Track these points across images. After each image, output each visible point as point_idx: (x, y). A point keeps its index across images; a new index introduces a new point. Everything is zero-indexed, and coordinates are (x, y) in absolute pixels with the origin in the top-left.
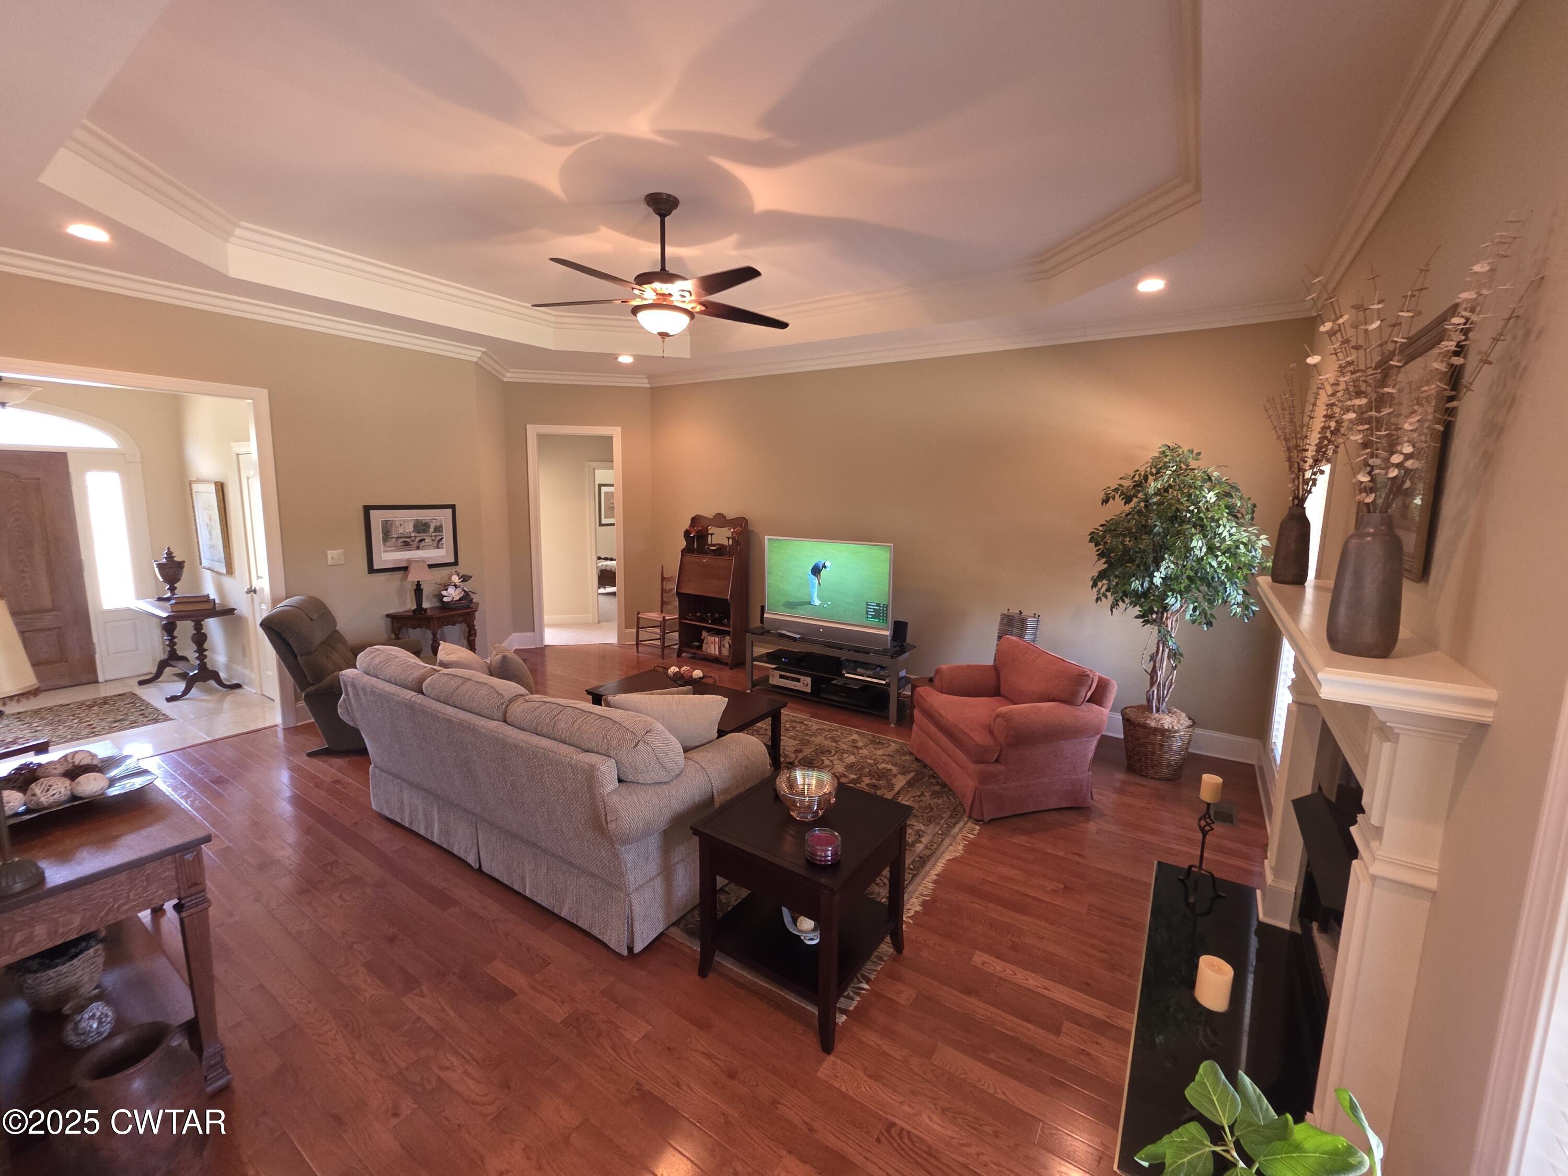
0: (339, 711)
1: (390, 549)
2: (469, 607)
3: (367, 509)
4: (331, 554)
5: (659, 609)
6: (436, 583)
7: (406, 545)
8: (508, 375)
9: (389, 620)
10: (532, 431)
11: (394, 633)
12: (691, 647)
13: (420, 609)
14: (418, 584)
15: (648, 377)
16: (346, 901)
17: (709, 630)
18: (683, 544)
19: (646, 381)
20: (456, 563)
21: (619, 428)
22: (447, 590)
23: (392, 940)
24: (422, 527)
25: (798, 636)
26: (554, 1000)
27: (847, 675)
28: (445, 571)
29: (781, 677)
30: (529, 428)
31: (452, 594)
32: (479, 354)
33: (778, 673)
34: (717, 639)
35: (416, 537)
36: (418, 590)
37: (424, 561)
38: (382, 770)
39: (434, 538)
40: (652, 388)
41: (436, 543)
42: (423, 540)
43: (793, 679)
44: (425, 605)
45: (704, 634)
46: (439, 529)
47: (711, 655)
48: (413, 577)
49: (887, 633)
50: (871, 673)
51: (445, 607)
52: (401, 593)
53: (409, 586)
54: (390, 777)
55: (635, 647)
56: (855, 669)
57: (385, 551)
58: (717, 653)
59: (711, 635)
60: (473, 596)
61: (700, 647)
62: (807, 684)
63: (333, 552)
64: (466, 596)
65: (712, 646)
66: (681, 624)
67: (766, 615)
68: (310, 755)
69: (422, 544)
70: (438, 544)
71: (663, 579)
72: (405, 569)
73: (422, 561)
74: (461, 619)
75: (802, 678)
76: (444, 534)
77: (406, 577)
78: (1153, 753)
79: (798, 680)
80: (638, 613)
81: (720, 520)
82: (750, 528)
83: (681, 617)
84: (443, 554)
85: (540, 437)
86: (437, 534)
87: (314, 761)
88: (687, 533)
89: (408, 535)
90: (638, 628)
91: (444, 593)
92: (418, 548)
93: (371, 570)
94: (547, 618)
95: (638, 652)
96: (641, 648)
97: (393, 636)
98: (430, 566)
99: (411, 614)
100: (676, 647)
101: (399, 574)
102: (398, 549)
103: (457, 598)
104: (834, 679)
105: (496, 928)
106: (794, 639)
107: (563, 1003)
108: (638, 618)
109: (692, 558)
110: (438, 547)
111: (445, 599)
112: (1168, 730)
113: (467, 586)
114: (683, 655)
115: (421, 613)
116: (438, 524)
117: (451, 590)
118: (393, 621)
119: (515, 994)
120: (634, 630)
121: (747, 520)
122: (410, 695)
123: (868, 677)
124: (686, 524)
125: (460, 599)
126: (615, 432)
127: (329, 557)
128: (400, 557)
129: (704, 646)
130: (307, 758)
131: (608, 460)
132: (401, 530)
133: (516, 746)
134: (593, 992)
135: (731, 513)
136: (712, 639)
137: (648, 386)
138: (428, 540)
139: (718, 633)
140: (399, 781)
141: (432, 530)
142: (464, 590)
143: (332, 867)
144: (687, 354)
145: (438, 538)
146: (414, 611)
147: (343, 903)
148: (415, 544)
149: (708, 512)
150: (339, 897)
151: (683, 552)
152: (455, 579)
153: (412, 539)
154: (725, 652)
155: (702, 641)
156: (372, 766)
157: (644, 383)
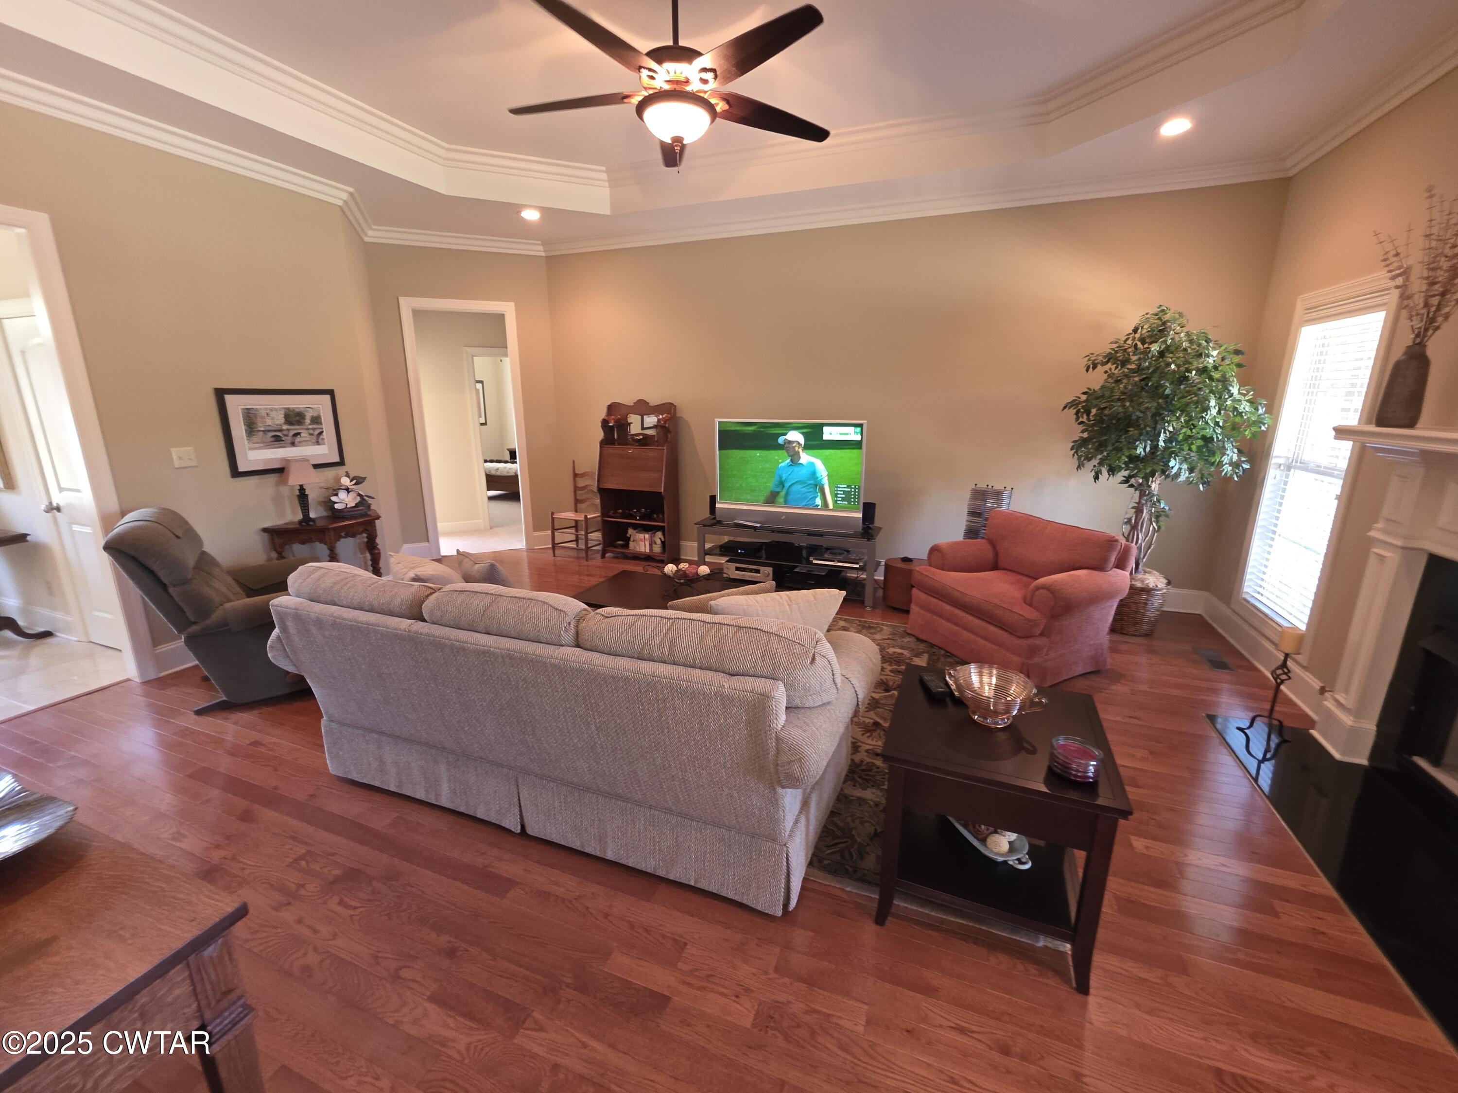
0: (270, 655)
1: (257, 445)
2: (366, 515)
3: (220, 394)
4: (175, 452)
5: (573, 507)
6: (321, 488)
7: (277, 440)
8: (370, 233)
9: (266, 535)
10: (407, 305)
11: (276, 550)
12: (615, 547)
13: (306, 519)
14: (302, 489)
15: (544, 244)
16: (355, 908)
17: (635, 527)
18: (600, 435)
19: (541, 248)
20: (341, 463)
21: (512, 304)
22: (337, 495)
23: (451, 953)
24: (294, 418)
25: (758, 525)
26: (723, 995)
27: (815, 562)
28: (330, 473)
29: (738, 569)
30: (403, 301)
31: (345, 500)
32: (345, 196)
33: (733, 566)
34: (647, 536)
35: (288, 430)
36: (302, 496)
37: (307, 460)
38: (342, 724)
39: (311, 432)
40: (548, 258)
41: (314, 438)
42: (299, 434)
43: (751, 571)
44: (312, 515)
45: (631, 531)
46: (316, 420)
47: (641, 554)
48: (295, 479)
49: (860, 515)
50: (840, 557)
51: (336, 515)
52: (277, 500)
53: (288, 491)
54: (360, 732)
55: (551, 552)
56: (822, 555)
57: (250, 449)
58: (648, 550)
59: (639, 532)
60: (370, 501)
61: (627, 546)
62: (769, 574)
63: (178, 449)
64: (363, 502)
65: (642, 544)
66: (604, 522)
67: (717, 505)
68: (199, 713)
69: (298, 439)
70: (318, 438)
71: (576, 475)
72: (280, 471)
73: (305, 460)
74: (361, 529)
75: (762, 568)
76: (324, 426)
77: (284, 481)
78: (1137, 612)
79: (758, 571)
80: (553, 514)
81: (643, 408)
82: (678, 415)
83: (604, 514)
84: (325, 451)
85: (417, 313)
86: (315, 426)
87: (208, 720)
88: (605, 423)
89: (278, 428)
90: (554, 530)
91: (334, 499)
92: (293, 444)
93: (236, 473)
94: (441, 526)
95: (554, 556)
96: (557, 552)
97: (274, 555)
98: (316, 466)
99: (298, 526)
100: (599, 548)
101: (272, 478)
102: (268, 446)
103: (353, 505)
104: (796, 567)
105: (587, 908)
106: (755, 528)
107: (737, 997)
108: (553, 519)
109: (614, 450)
110: (318, 443)
111: (337, 506)
112: (1152, 589)
113: (362, 489)
114: (607, 555)
115: (308, 525)
116: (315, 414)
117: (343, 495)
118: (272, 536)
119: (666, 999)
120: (549, 532)
121: (675, 406)
122: (405, 624)
123: (839, 562)
124: (602, 414)
125: (357, 505)
126: (508, 309)
127: (175, 457)
128: (272, 456)
129: (631, 544)
130: (196, 717)
131: (499, 344)
132: (269, 422)
133: (613, 678)
134: (766, 973)
135: (654, 400)
136: (641, 536)
137: (543, 254)
138: (304, 434)
139: (646, 529)
140: (375, 736)
141: (308, 421)
142: (359, 495)
143: (307, 862)
144: (606, 211)
145: (317, 432)
146: (300, 522)
147: (351, 912)
148: (289, 439)
149: (627, 398)
150: (341, 903)
151: (603, 444)
152: (345, 481)
153: (285, 433)
154: (657, 549)
155: (628, 540)
156: (324, 721)
157: (538, 250)
